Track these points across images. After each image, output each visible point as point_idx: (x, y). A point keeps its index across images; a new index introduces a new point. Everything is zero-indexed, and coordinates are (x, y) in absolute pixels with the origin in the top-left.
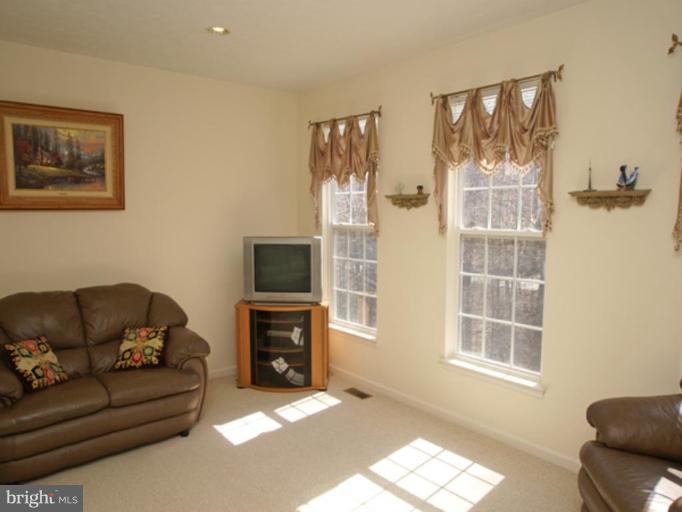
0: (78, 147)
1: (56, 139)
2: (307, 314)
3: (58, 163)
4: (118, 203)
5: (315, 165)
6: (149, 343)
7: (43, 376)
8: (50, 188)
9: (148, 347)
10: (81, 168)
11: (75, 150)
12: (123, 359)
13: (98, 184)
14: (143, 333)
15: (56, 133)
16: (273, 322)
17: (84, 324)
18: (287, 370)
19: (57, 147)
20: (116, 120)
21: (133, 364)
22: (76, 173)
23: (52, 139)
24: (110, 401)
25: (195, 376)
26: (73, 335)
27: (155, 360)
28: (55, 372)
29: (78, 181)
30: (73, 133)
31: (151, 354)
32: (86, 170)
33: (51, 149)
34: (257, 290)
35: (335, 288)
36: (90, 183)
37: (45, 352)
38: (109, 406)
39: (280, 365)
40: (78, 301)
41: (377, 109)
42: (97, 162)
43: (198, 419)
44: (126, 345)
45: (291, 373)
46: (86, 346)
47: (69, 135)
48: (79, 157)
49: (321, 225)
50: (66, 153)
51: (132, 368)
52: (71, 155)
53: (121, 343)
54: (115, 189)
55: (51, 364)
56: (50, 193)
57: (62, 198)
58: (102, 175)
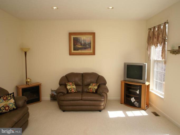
0: (85, 41)
1: (81, 39)
2: (141, 86)
3: (81, 45)
4: (94, 53)
5: (149, 41)
6: (94, 87)
7: (71, 90)
8: (80, 50)
9: (94, 88)
10: (86, 45)
11: (85, 42)
12: (89, 90)
13: (89, 49)
14: (94, 85)
15: (81, 38)
16: (132, 87)
17: (83, 81)
18: (135, 102)
19: (81, 41)
20: (93, 34)
21: (90, 91)
22: (85, 47)
23: (80, 40)
24: (82, 98)
25: (103, 97)
26: (80, 83)
27: (94, 91)
28: (74, 90)
29: (85, 48)
30: (84, 38)
31: (94, 90)
32: (87, 46)
33: (80, 42)
34: (127, 77)
35: (155, 80)
36: (88, 49)
37: (73, 85)
38: (82, 100)
39: (133, 100)
40: (82, 75)
41: (166, 21)
42: (90, 44)
43: (104, 108)
44: (90, 87)
45: (136, 102)
46: (83, 86)
47: (84, 39)
48: (85, 43)
49: (150, 60)
50: (83, 42)
51: (90, 92)
52: (84, 43)
53: (89, 86)
54: (93, 50)
55: (74, 88)
56: (80, 51)
57: (81, 53)
58: (90, 47)
